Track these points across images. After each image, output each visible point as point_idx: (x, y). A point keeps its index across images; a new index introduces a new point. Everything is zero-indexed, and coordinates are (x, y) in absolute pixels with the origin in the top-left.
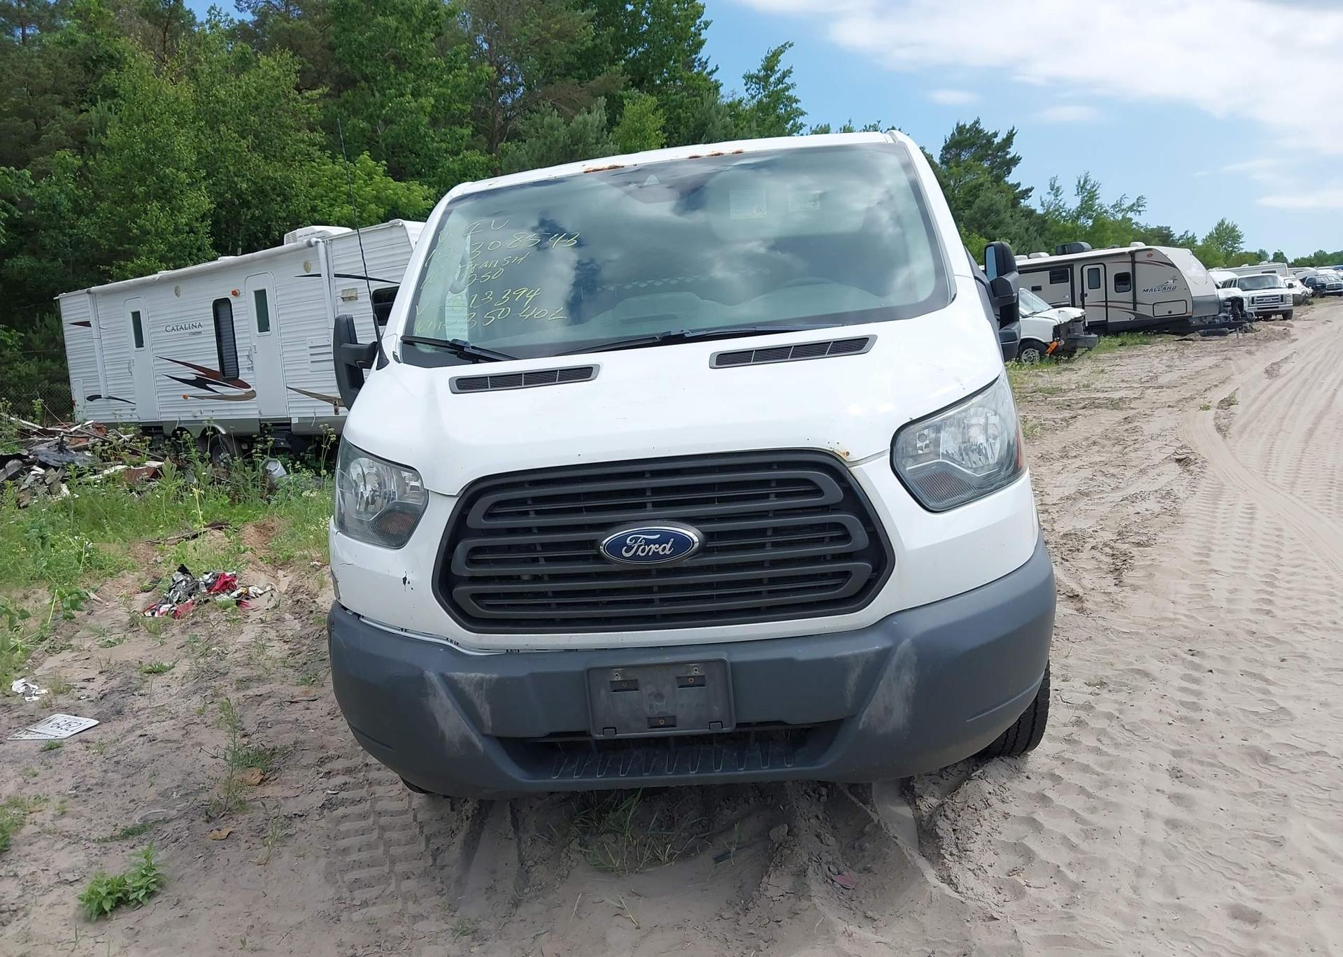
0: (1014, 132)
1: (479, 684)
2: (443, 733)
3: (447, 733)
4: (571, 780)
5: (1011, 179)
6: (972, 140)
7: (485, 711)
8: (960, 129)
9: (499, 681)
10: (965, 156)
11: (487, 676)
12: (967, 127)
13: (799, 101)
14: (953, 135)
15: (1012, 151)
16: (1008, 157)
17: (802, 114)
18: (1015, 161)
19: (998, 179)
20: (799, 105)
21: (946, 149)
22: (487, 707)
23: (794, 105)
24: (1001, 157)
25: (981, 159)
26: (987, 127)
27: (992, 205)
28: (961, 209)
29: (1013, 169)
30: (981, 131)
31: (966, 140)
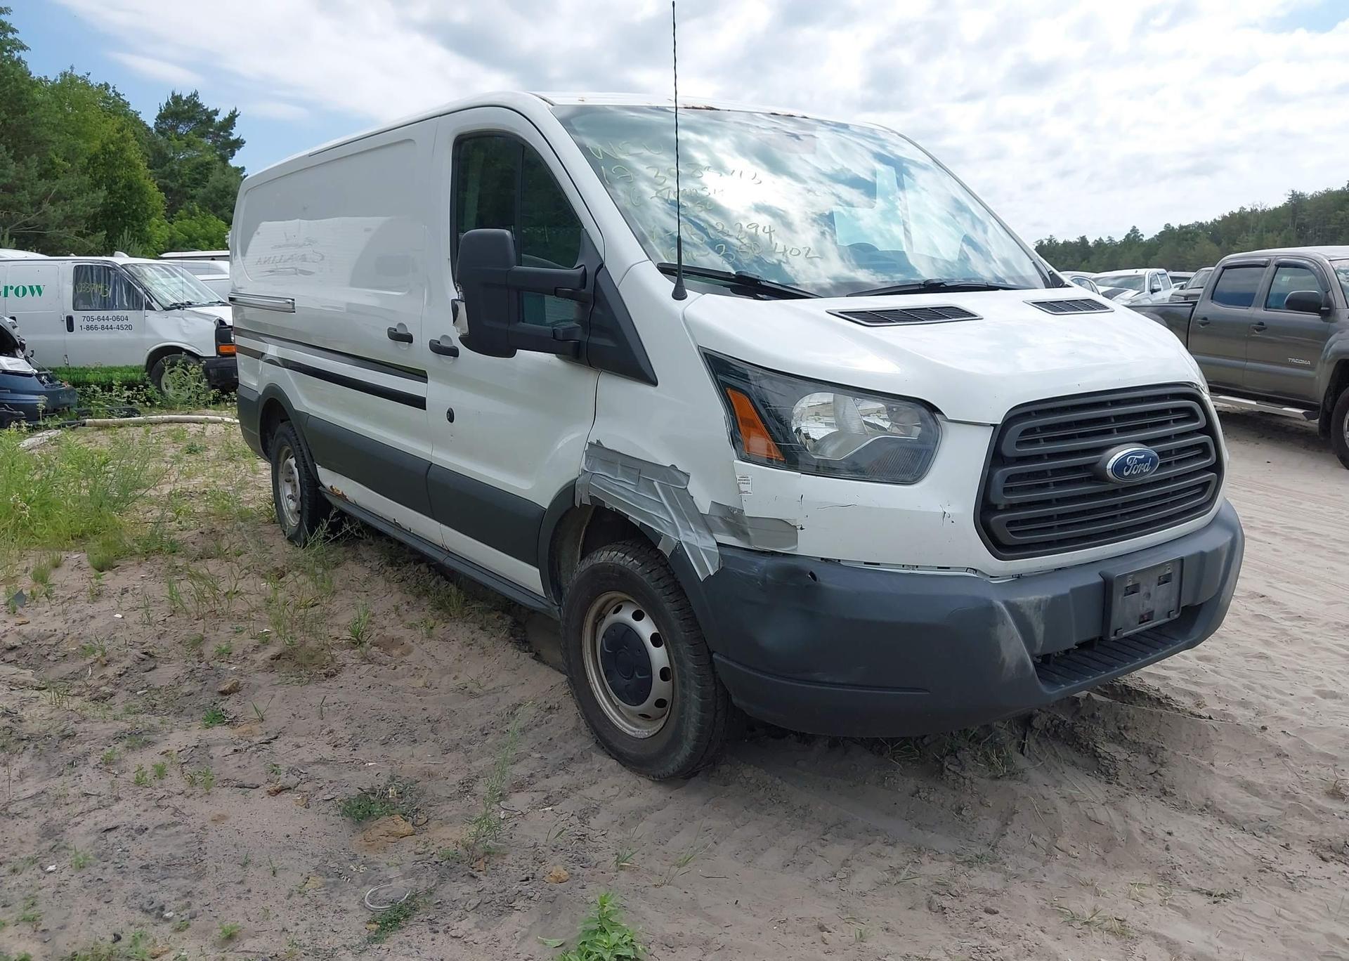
0: (237, 113)
1: (1038, 606)
2: (1004, 660)
5: (234, 162)
6: (191, 114)
7: (1040, 631)
8: (176, 99)
9: (1054, 600)
10: (182, 129)
11: (1044, 597)
12: (184, 98)
13: (17, 32)
14: (168, 104)
15: (236, 134)
16: (231, 138)
17: (23, 48)
18: (239, 143)
19: (224, 160)
20: (16, 35)
21: (162, 117)
22: (1042, 627)
23: (10, 36)
24: (224, 137)
25: (203, 135)
26: (208, 103)
27: (227, 187)
28: (188, 186)
29: (237, 152)
30: (200, 105)
31: (184, 112)
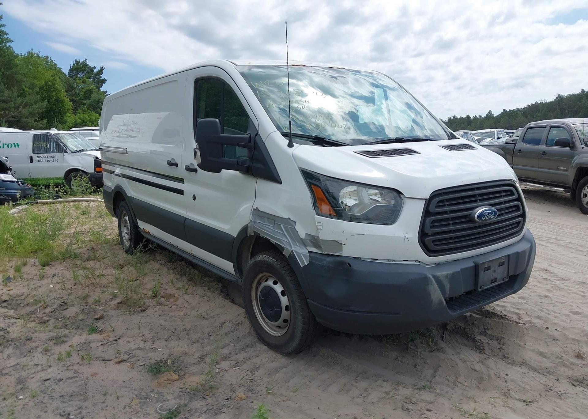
0: (103, 68)
1: (446, 277)
2: (432, 300)
3: (434, 300)
4: (464, 311)
5: (102, 89)
6: (84, 68)
7: (447, 287)
8: (77, 62)
9: (454, 273)
10: (80, 75)
11: (449, 273)
12: (81, 62)
13: (8, 34)
14: (74, 64)
15: (103, 77)
16: (101, 78)
17: (11, 41)
18: (104, 81)
19: (98, 88)
20: (8, 36)
21: (71, 70)
22: (449, 286)
23: (5, 36)
24: (98, 78)
25: (89, 78)
26: (91, 64)
27: (99, 99)
28: (83, 99)
29: (104, 85)
30: (87, 65)
31: (81, 68)
